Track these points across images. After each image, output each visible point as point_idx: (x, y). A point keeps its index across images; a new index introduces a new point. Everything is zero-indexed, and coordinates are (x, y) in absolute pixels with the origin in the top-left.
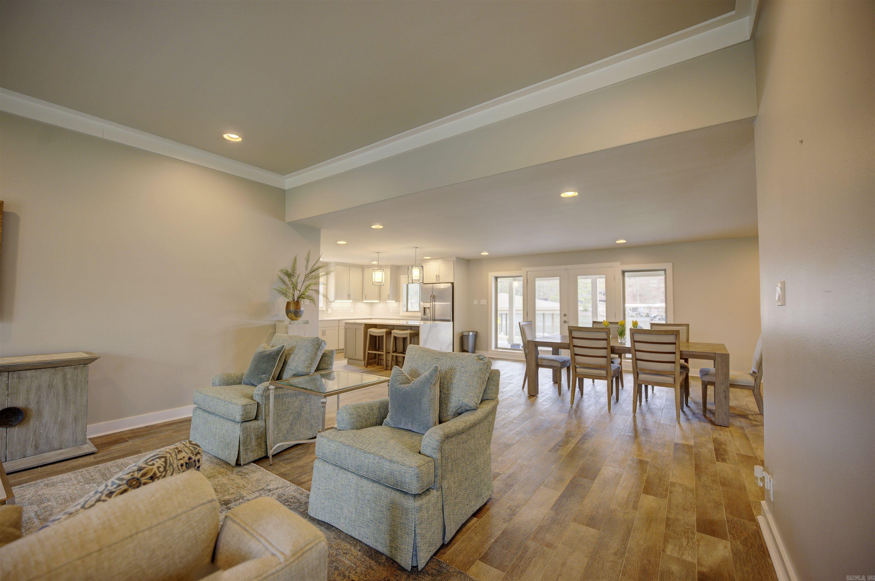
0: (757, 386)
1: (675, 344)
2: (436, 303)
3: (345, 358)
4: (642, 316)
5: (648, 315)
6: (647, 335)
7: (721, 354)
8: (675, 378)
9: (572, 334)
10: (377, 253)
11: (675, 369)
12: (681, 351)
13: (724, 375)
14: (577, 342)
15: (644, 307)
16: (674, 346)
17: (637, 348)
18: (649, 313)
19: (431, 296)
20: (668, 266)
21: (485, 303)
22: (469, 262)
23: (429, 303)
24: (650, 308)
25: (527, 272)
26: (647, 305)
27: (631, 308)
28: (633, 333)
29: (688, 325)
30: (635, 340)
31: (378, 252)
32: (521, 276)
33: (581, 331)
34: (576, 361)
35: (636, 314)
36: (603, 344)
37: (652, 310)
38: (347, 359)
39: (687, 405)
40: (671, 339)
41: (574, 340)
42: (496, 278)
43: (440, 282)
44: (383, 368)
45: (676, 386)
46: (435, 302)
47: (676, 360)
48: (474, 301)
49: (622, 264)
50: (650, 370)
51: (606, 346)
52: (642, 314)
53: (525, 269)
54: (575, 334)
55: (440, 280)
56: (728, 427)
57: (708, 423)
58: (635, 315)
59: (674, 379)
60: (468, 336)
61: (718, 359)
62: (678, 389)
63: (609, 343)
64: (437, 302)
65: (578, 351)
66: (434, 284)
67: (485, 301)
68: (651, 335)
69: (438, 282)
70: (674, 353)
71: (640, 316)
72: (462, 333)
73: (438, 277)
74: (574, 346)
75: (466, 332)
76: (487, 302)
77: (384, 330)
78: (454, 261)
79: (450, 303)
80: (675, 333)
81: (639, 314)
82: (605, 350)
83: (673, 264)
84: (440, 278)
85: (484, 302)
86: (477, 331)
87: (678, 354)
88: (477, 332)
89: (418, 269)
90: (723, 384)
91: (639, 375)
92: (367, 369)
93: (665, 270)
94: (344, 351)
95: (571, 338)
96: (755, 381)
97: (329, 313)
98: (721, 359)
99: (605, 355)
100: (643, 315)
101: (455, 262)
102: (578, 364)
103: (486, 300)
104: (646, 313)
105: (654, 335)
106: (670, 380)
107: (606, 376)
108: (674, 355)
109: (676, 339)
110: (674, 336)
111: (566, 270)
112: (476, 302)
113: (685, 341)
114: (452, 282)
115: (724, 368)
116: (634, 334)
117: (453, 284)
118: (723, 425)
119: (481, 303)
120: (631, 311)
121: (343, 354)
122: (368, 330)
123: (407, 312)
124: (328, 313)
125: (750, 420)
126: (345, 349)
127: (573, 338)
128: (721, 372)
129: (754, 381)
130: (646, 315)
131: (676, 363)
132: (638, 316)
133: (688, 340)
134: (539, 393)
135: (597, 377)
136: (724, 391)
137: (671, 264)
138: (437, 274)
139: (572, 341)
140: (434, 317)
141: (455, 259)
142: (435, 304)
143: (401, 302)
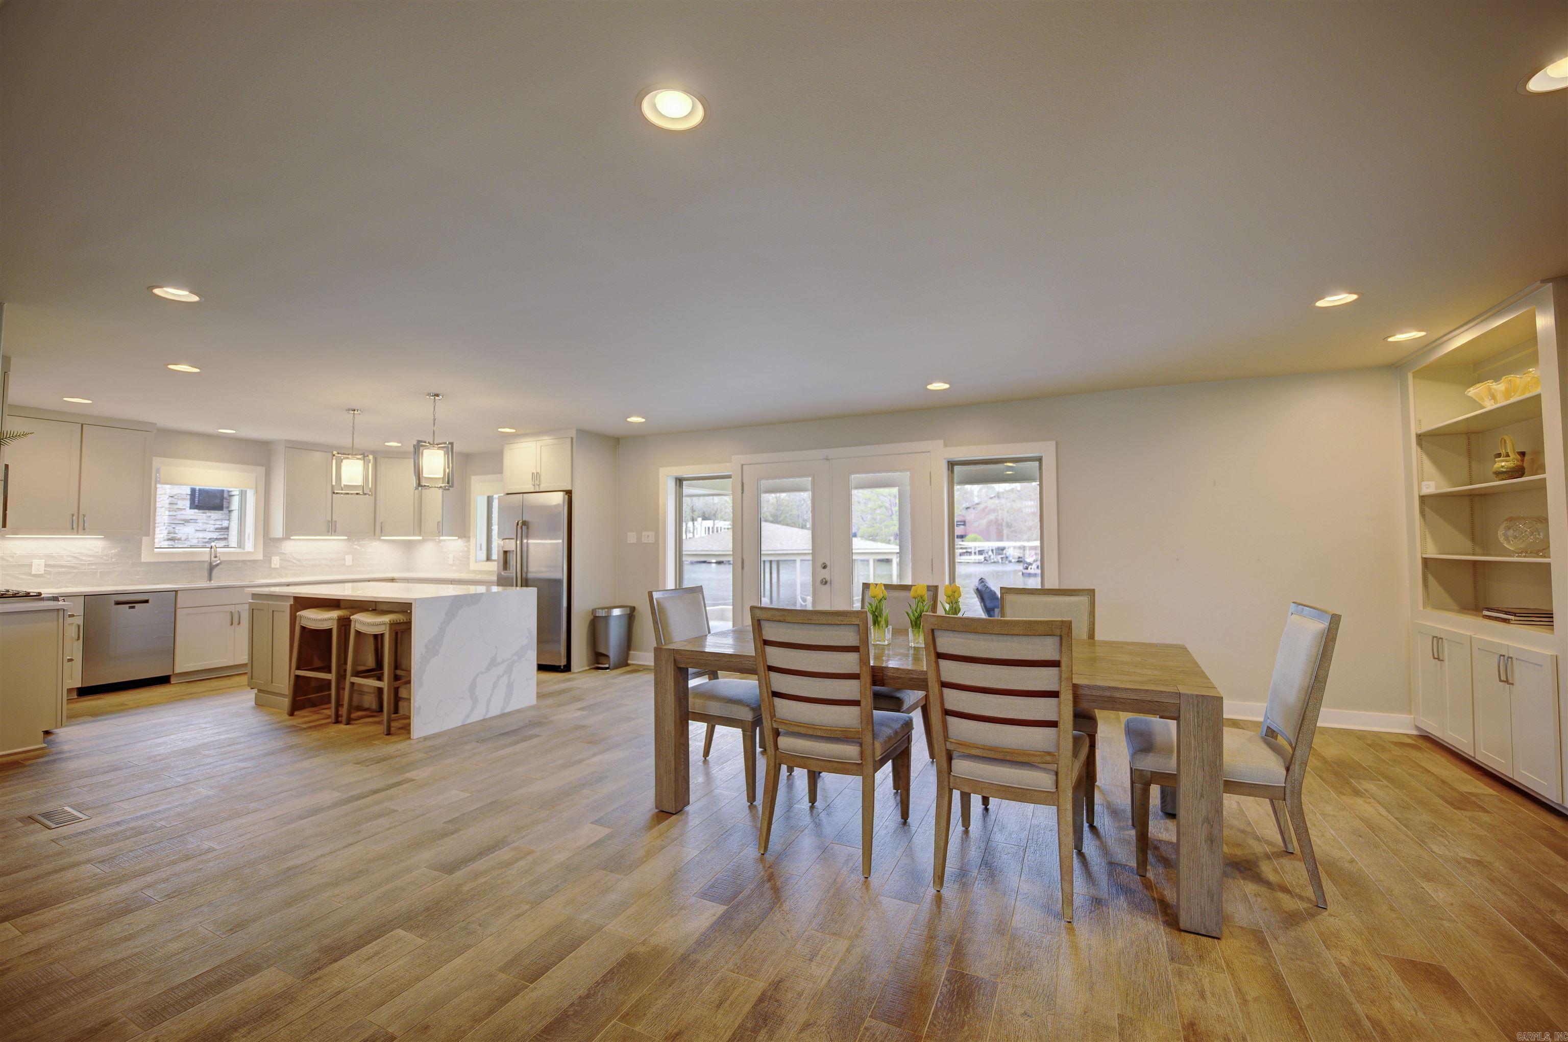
0: (1293, 787)
1: (1055, 664)
2: (530, 541)
3: (252, 689)
4: (1010, 562)
5: (1020, 559)
6: (973, 636)
7: (1197, 696)
8: (1057, 774)
9: (764, 632)
10: (348, 410)
11: (1058, 747)
12: (1075, 686)
13: (1205, 767)
14: (776, 656)
15: (1014, 547)
16: (1053, 671)
17: (946, 678)
18: (1021, 555)
19: (518, 524)
20: (1047, 450)
21: (651, 540)
22: (619, 444)
23: (514, 541)
24: (1023, 548)
25: (742, 465)
26: (1018, 544)
27: (994, 548)
28: (933, 631)
29: (1091, 593)
30: (941, 650)
31: (354, 407)
32: (729, 477)
33: (785, 622)
34: (778, 715)
35: (1002, 558)
36: (848, 662)
37: (1027, 552)
38: (255, 691)
39: (1092, 827)
40: (1046, 649)
41: (769, 650)
42: (680, 481)
43: (541, 490)
44: (329, 717)
45: (1061, 800)
46: (527, 537)
47: (1059, 716)
48: (629, 534)
49: (946, 445)
50: (984, 748)
51: (855, 670)
52: (1011, 559)
53: (738, 460)
54: (771, 632)
55: (542, 486)
56: (1218, 939)
57: (1155, 915)
58: (1000, 561)
59: (1054, 777)
60: (606, 618)
61: (1188, 714)
62: (1066, 810)
63: (864, 661)
64: (532, 539)
65: (780, 683)
66: (525, 495)
67: (651, 534)
68: (985, 637)
69: (538, 491)
70: (1055, 694)
71: (1007, 562)
72: (594, 611)
73: (536, 477)
74: (771, 669)
75: (603, 608)
76: (657, 537)
77: (334, 614)
78: (572, 438)
79: (561, 541)
80: (1058, 632)
81: (1007, 557)
82: (854, 683)
83: (1057, 444)
84: (542, 478)
85: (648, 537)
86: (632, 604)
87: (1067, 696)
88: (633, 609)
89: (442, 452)
90: (1202, 795)
91: (954, 762)
92: (295, 721)
93: (1039, 460)
94: (248, 670)
95: (759, 644)
96: (1288, 769)
97: (273, 566)
98: (1198, 713)
99: (855, 696)
100: (1013, 561)
101: (574, 440)
102: (783, 722)
103: (654, 533)
104: (1017, 557)
105: (994, 637)
106: (1042, 780)
107: (860, 762)
108: (1053, 701)
109: (1061, 651)
110: (1057, 639)
111: (827, 459)
112: (632, 538)
113: (1085, 636)
114: (569, 488)
115: (1205, 745)
116: (937, 633)
117: (569, 493)
118: (1203, 932)
119: (644, 540)
120: (993, 553)
121: (245, 679)
122: (298, 613)
123: (489, 563)
124: (270, 567)
125: (1268, 884)
126: (249, 666)
127: (766, 643)
128: (1195, 758)
129: (1284, 772)
130: (1017, 560)
131: (1061, 725)
132: (1004, 561)
133: (1091, 636)
134: (691, 802)
135: (836, 765)
136: (1207, 820)
137: (1054, 443)
138: (534, 471)
139: (764, 654)
140: (527, 573)
141: (573, 433)
142: (527, 543)
143: (472, 540)
